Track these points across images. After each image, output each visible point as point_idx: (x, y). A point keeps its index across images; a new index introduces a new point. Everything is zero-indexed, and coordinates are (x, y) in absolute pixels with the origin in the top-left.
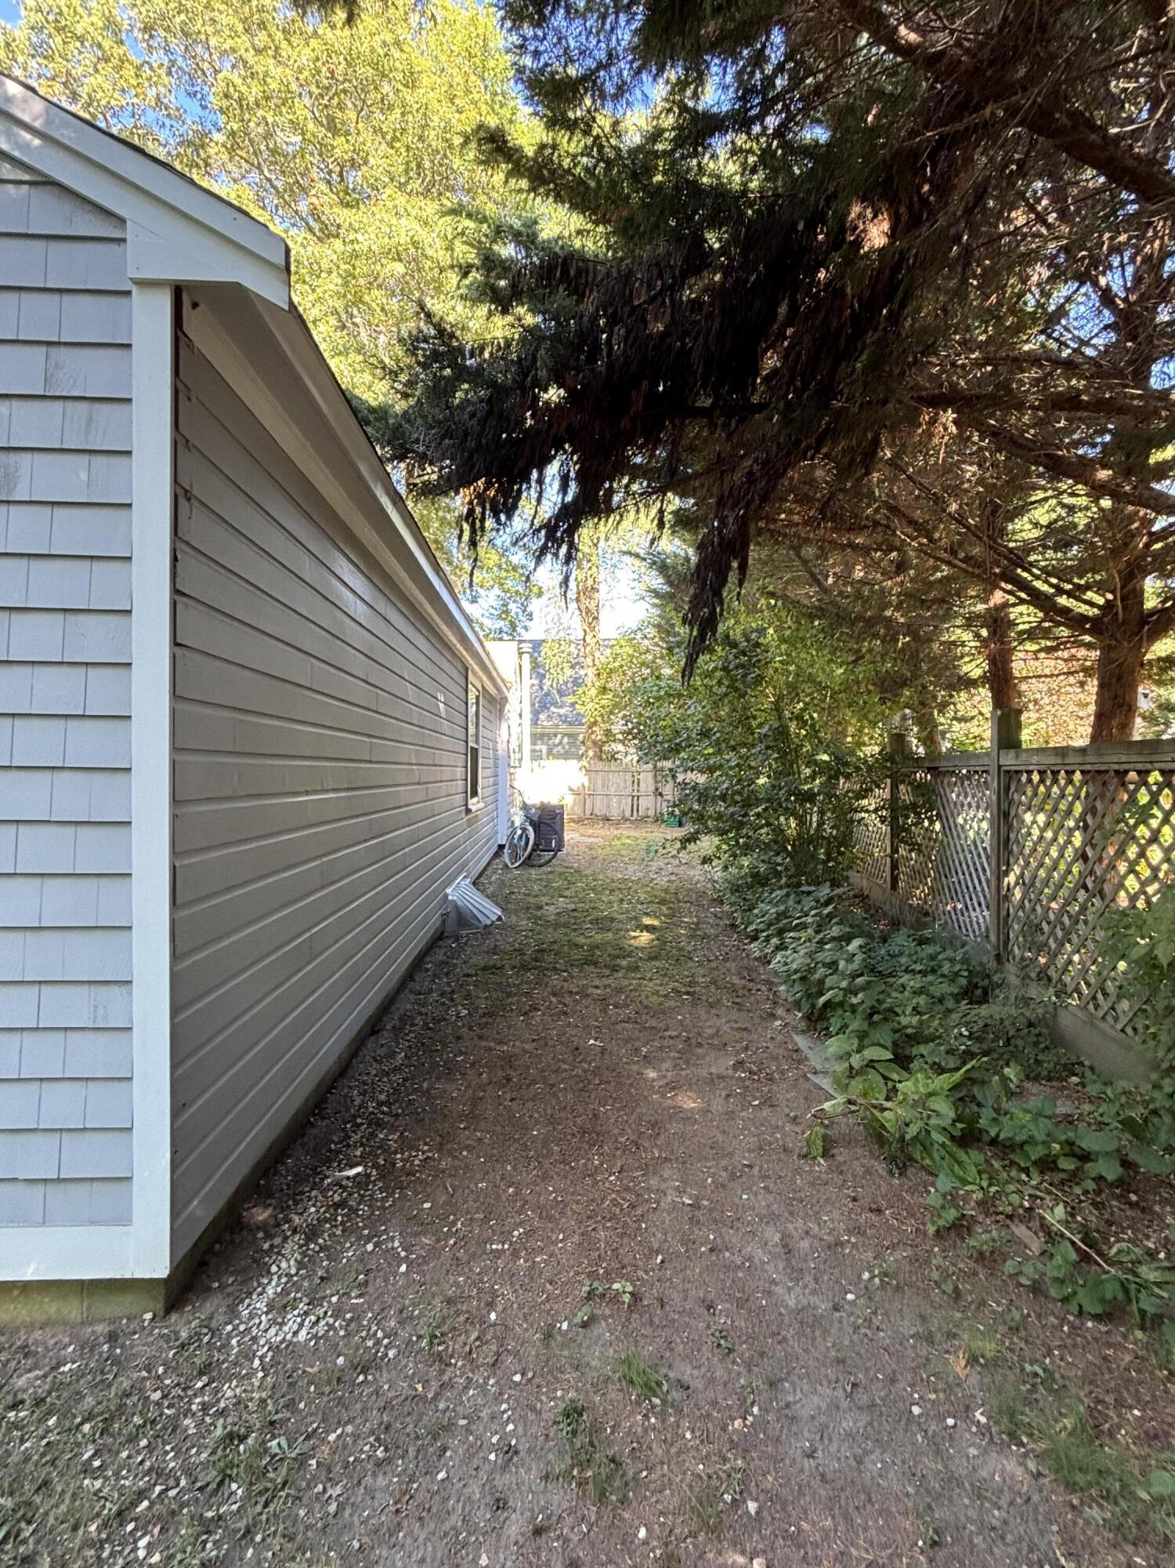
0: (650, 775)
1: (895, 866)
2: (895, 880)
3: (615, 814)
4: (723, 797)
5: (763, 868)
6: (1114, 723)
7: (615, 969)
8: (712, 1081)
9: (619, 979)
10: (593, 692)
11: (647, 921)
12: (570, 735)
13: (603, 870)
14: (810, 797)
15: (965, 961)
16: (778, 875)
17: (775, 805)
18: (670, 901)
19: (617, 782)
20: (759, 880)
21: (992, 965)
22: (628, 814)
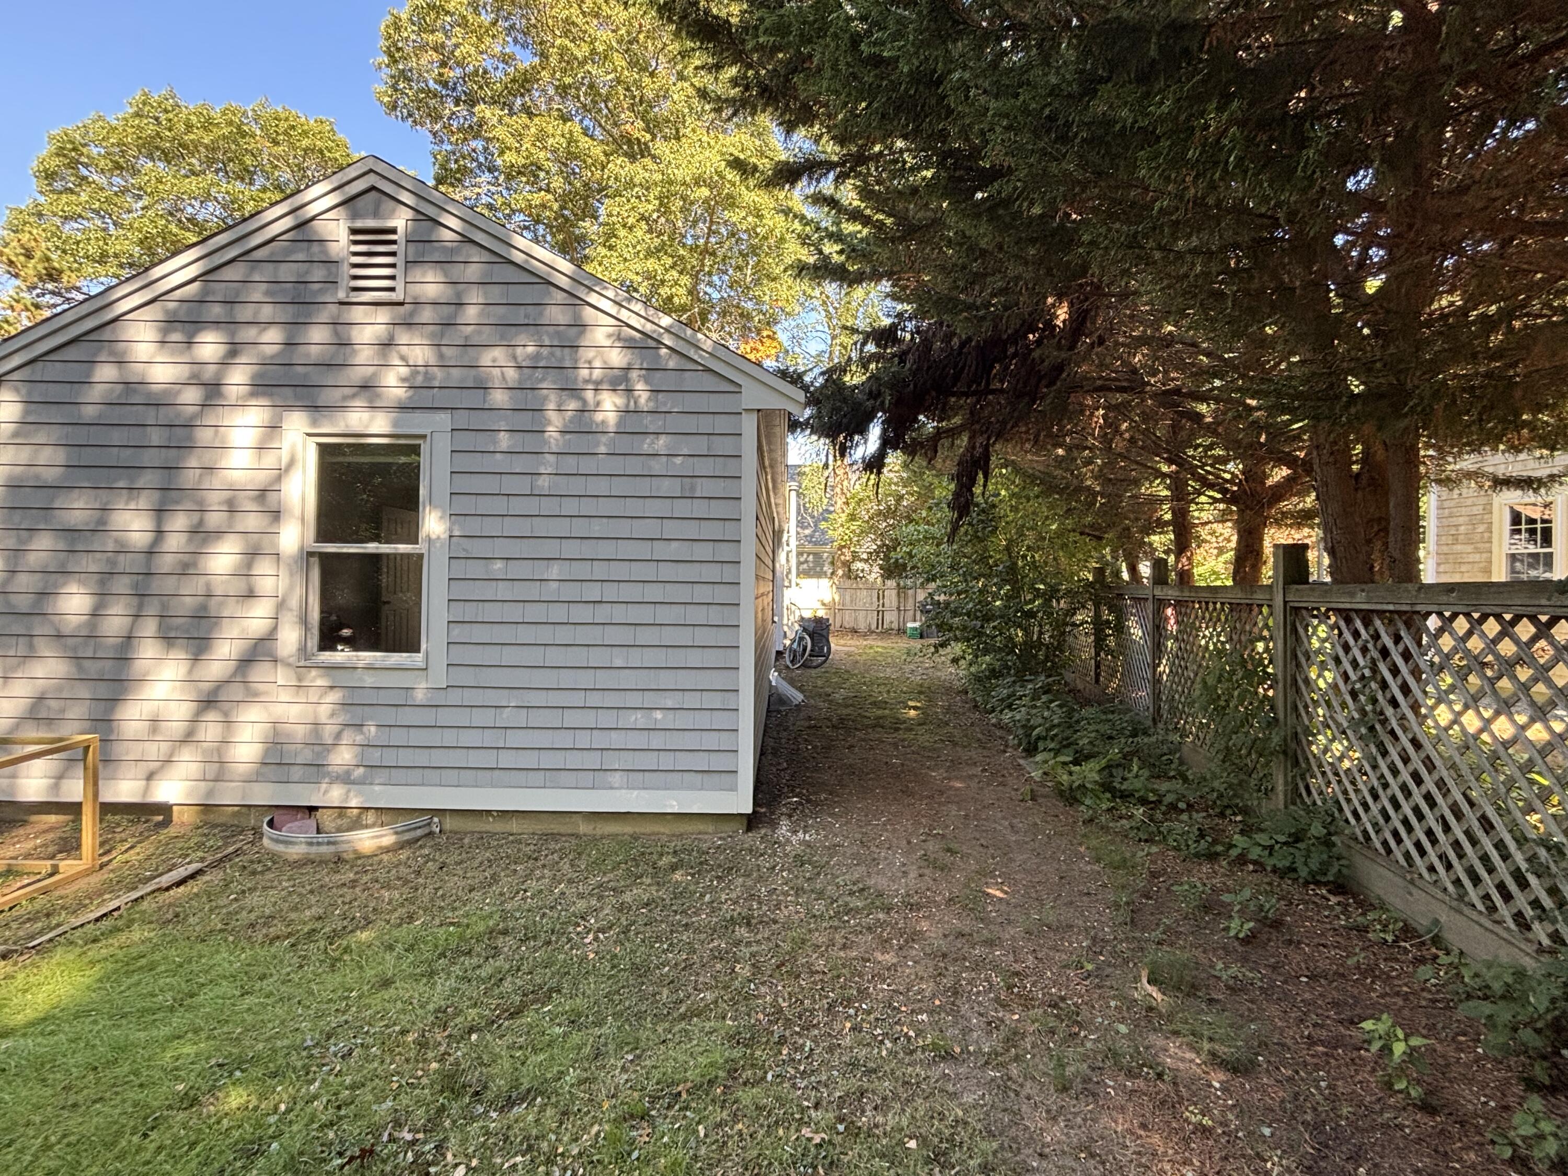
0: (894, 592)
1: (1098, 666)
2: (1098, 675)
3: (862, 626)
4: (968, 614)
5: (998, 664)
6: (1248, 564)
7: (897, 729)
8: (971, 777)
9: (901, 735)
10: (844, 517)
11: (911, 703)
12: (815, 554)
13: (867, 671)
14: (1031, 614)
15: (1131, 721)
16: (1009, 668)
17: (1008, 621)
18: (926, 692)
19: (865, 599)
20: (994, 673)
21: (1149, 723)
22: (874, 627)
